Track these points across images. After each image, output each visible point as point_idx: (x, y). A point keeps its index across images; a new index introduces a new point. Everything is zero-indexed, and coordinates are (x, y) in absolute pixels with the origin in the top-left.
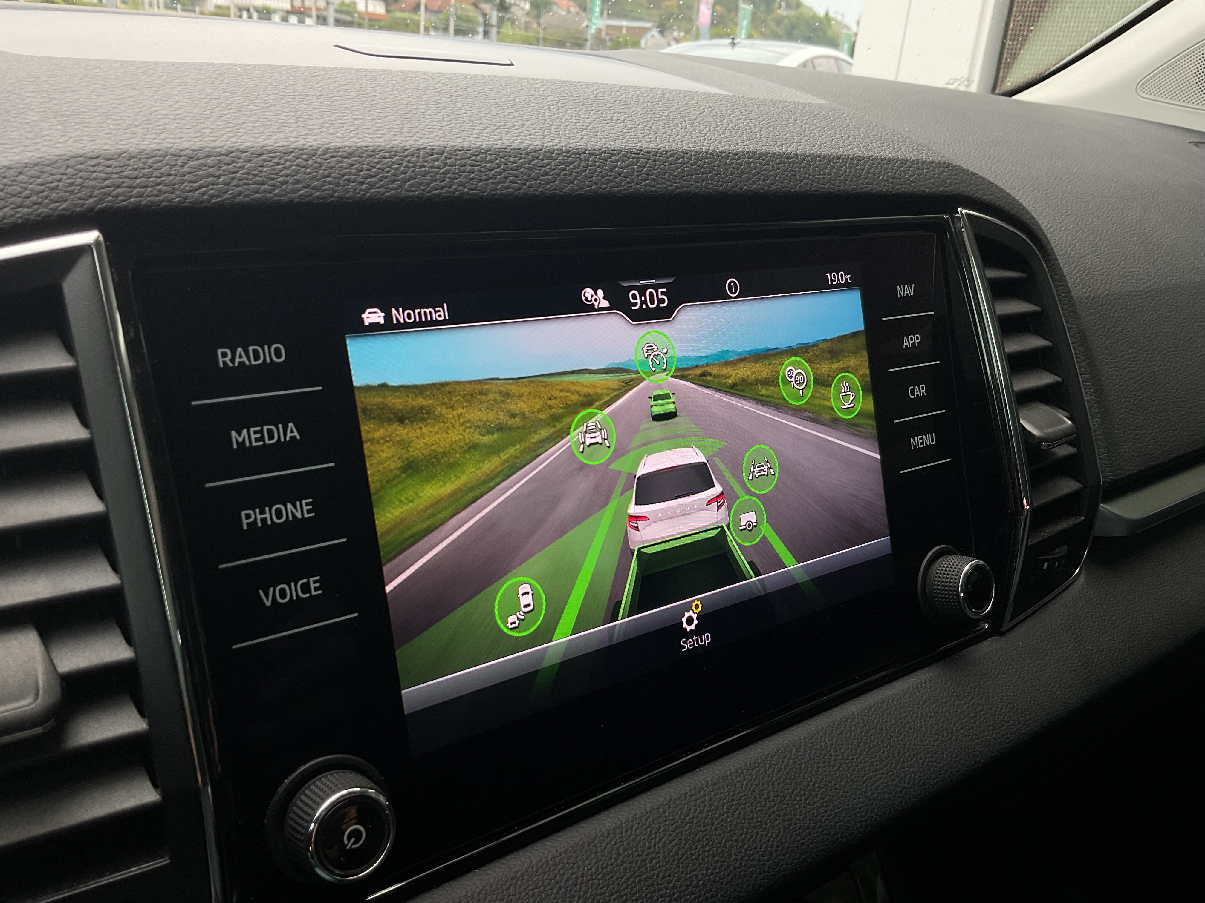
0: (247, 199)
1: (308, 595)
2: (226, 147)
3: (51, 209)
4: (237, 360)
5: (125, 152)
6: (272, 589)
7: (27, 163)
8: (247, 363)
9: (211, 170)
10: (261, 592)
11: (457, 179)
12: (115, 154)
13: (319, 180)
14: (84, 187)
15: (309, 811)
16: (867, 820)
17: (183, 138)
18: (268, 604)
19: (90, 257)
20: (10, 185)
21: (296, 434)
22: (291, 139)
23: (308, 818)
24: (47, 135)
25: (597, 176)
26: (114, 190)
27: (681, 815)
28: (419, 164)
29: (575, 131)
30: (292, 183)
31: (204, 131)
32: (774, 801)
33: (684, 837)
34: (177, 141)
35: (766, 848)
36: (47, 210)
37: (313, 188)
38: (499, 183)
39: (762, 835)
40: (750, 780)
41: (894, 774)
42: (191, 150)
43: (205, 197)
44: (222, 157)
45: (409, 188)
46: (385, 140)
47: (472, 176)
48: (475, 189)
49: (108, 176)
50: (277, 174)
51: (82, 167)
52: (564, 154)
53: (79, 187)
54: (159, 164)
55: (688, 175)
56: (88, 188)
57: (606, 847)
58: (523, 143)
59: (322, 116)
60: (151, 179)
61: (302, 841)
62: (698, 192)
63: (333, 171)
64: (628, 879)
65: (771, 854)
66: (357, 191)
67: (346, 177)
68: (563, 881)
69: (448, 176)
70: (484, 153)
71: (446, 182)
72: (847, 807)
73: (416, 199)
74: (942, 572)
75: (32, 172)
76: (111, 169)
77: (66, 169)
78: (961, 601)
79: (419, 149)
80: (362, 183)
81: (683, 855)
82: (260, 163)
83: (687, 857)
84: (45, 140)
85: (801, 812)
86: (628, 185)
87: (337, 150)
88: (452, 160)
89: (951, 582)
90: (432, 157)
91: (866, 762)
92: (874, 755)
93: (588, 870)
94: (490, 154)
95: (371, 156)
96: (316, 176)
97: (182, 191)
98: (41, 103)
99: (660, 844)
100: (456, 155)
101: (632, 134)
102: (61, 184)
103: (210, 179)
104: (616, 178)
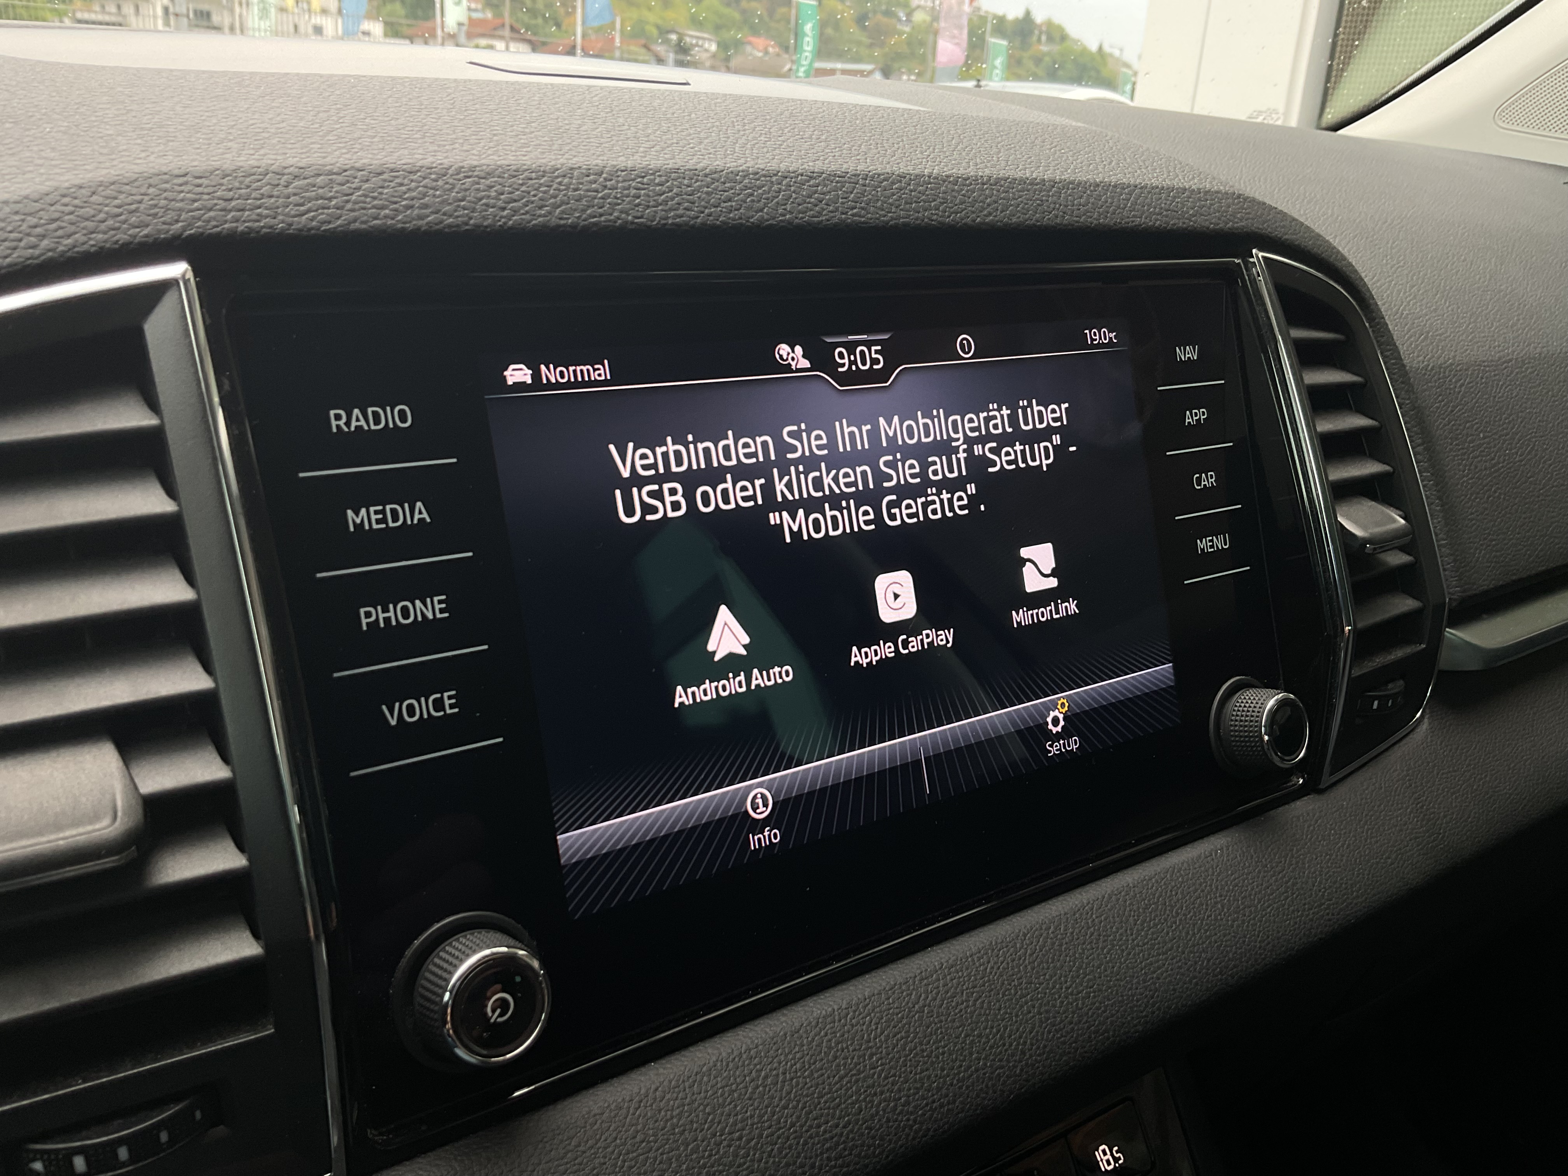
0: (364, 226)
1: (442, 713)
2: (338, 165)
3: (130, 236)
4: (354, 424)
5: (218, 169)
6: (397, 705)
7: (102, 182)
8: (366, 428)
9: (321, 191)
10: (384, 707)
11: (619, 204)
12: (206, 171)
13: (450, 204)
14: (169, 209)
15: (445, 975)
16: (1146, 1016)
17: (286, 154)
18: (393, 722)
19: (177, 293)
20: (82, 207)
21: (425, 515)
22: (416, 156)
23: (443, 983)
24: (125, 150)
25: (793, 202)
26: (204, 214)
27: (908, 1003)
28: (572, 186)
29: (765, 150)
30: (418, 207)
31: (312, 146)
32: (1026, 988)
33: (912, 1029)
34: (279, 157)
35: (1018, 1044)
36: (126, 237)
37: (444, 214)
38: (671, 210)
39: (1011, 1031)
40: (995, 963)
41: (1180, 960)
42: (296, 167)
43: (314, 223)
44: (334, 177)
45: (560, 216)
46: (532, 158)
47: (637, 201)
48: (641, 217)
49: (198, 197)
50: (400, 197)
51: (167, 186)
52: (751, 176)
53: (163, 210)
54: (259, 184)
55: (906, 203)
56: (174, 210)
57: (813, 1039)
58: (699, 163)
59: (454, 132)
60: (249, 201)
61: (435, 1012)
62: (920, 224)
63: (468, 193)
64: (841, 1078)
65: (1023, 1053)
66: (497, 218)
67: (484, 201)
68: (761, 1078)
69: (609, 200)
70: (652, 174)
71: (605, 208)
72: (1120, 999)
73: (568, 229)
74: (1241, 709)
75: (108, 192)
76: (200, 189)
77: (148, 188)
78: (1266, 747)
79: (572, 169)
80: (504, 209)
81: (911, 1051)
82: (380, 184)
83: (917, 1054)
84: (122, 156)
85: (1062, 1002)
86: (832, 215)
87: (472, 168)
88: (613, 182)
89: (1251, 721)
90: (588, 179)
91: (1144, 945)
92: (1155, 936)
93: (792, 1066)
94: (660, 176)
95: (515, 176)
96: (448, 199)
97: (287, 215)
98: (118, 116)
99: (883, 1037)
100: (618, 176)
101: (837, 154)
102: (142, 206)
103: (320, 201)
104: (816, 205)
